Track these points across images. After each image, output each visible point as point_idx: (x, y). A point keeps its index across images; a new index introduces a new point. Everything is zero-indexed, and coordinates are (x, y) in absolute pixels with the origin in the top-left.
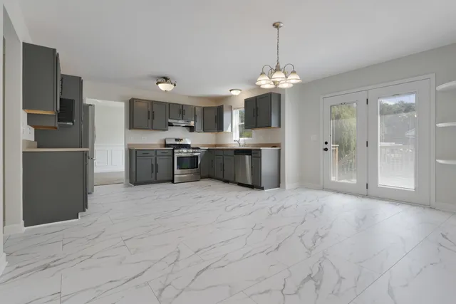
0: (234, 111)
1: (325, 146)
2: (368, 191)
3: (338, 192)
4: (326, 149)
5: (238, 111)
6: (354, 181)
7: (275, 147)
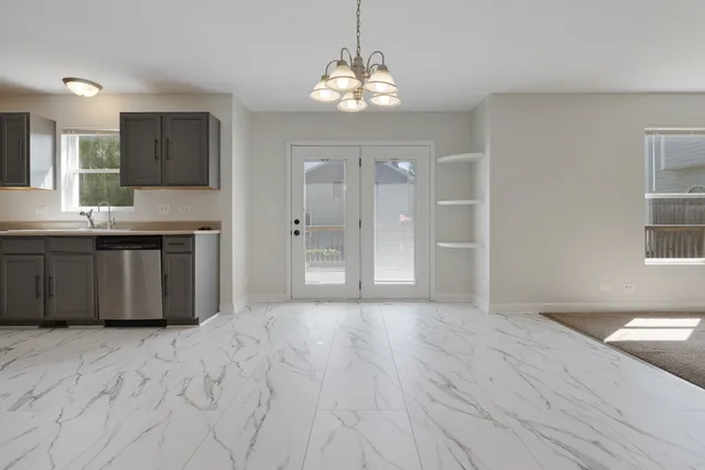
0: (64, 138)
1: (295, 227)
2: (360, 293)
3: (318, 301)
4: (297, 233)
5: (77, 137)
6: (342, 281)
7: (209, 229)
